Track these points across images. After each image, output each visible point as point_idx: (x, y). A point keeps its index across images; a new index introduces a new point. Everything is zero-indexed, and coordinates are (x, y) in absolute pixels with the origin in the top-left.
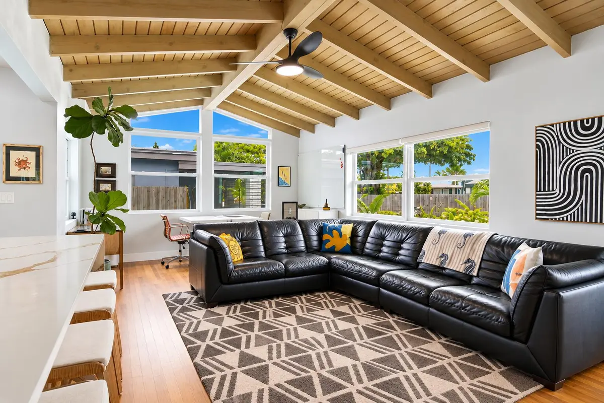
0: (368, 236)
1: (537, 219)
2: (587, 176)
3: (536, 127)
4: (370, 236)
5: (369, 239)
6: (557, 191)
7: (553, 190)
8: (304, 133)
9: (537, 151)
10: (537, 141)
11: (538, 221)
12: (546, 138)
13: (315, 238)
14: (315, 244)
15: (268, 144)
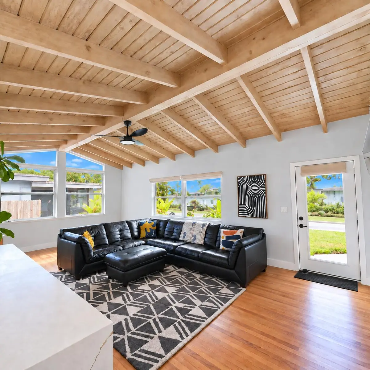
0: (165, 228)
1: (239, 216)
2: (256, 198)
3: (238, 177)
4: (167, 227)
5: (166, 229)
6: (246, 205)
7: (245, 205)
8: (126, 168)
9: (238, 187)
10: (238, 183)
11: (240, 217)
12: (241, 182)
13: (136, 230)
14: (136, 234)
15: (103, 174)
